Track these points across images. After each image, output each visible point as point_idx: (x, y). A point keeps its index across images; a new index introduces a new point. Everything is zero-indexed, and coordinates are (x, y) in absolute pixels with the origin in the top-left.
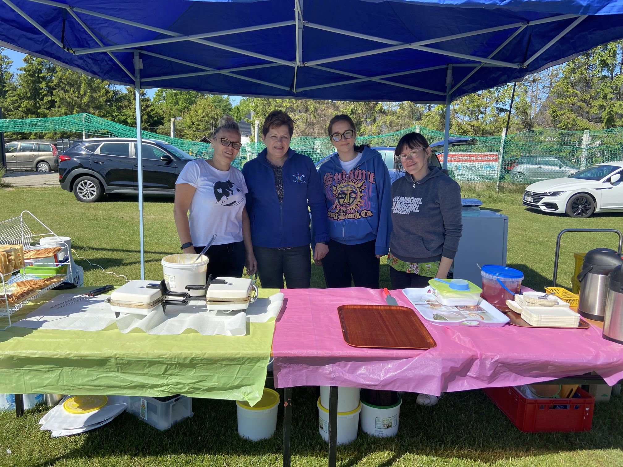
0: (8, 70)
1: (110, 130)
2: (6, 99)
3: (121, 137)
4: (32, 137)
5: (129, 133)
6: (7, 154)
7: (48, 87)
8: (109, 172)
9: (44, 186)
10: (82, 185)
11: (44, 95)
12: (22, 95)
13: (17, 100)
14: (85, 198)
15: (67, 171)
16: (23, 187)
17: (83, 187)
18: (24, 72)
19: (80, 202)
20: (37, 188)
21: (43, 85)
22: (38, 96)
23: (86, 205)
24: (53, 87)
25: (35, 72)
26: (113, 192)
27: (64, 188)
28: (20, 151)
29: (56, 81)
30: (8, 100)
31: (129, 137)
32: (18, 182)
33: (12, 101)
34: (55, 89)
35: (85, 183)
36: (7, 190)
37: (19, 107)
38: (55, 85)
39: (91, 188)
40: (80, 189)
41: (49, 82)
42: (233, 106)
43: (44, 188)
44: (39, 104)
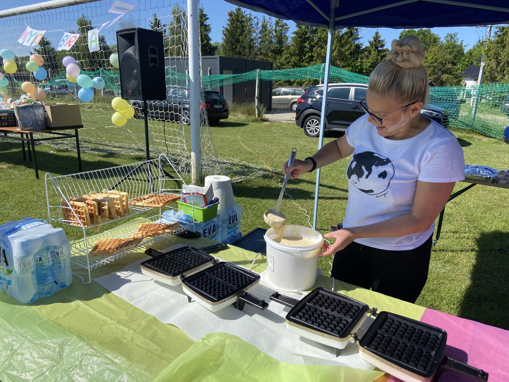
0: (286, 34)
1: (340, 77)
2: (282, 56)
3: (348, 82)
4: (295, 84)
5: (355, 79)
6: (273, 97)
7: (311, 45)
8: (330, 113)
9: (289, 122)
10: (310, 123)
11: (307, 52)
12: (293, 52)
13: (288, 57)
14: (311, 134)
15: (301, 111)
16: (274, 122)
17: (311, 124)
18: (295, 35)
19: (307, 137)
20: (284, 123)
21: (307, 44)
22: (303, 53)
23: (310, 139)
24: (313, 45)
25: (303, 34)
26: (331, 130)
27: (298, 124)
28: (282, 95)
29: (316, 40)
30: (283, 57)
31: (355, 82)
32: (274, 118)
33: (285, 57)
34: (315, 47)
35: (313, 121)
36: (265, 123)
37: (290, 62)
38: (315, 44)
39: (316, 125)
40: (309, 126)
41: (311, 41)
42: (465, 52)
43: (289, 123)
44: (303, 59)
